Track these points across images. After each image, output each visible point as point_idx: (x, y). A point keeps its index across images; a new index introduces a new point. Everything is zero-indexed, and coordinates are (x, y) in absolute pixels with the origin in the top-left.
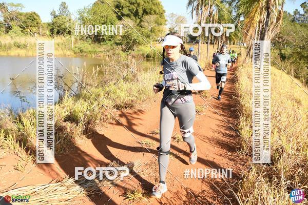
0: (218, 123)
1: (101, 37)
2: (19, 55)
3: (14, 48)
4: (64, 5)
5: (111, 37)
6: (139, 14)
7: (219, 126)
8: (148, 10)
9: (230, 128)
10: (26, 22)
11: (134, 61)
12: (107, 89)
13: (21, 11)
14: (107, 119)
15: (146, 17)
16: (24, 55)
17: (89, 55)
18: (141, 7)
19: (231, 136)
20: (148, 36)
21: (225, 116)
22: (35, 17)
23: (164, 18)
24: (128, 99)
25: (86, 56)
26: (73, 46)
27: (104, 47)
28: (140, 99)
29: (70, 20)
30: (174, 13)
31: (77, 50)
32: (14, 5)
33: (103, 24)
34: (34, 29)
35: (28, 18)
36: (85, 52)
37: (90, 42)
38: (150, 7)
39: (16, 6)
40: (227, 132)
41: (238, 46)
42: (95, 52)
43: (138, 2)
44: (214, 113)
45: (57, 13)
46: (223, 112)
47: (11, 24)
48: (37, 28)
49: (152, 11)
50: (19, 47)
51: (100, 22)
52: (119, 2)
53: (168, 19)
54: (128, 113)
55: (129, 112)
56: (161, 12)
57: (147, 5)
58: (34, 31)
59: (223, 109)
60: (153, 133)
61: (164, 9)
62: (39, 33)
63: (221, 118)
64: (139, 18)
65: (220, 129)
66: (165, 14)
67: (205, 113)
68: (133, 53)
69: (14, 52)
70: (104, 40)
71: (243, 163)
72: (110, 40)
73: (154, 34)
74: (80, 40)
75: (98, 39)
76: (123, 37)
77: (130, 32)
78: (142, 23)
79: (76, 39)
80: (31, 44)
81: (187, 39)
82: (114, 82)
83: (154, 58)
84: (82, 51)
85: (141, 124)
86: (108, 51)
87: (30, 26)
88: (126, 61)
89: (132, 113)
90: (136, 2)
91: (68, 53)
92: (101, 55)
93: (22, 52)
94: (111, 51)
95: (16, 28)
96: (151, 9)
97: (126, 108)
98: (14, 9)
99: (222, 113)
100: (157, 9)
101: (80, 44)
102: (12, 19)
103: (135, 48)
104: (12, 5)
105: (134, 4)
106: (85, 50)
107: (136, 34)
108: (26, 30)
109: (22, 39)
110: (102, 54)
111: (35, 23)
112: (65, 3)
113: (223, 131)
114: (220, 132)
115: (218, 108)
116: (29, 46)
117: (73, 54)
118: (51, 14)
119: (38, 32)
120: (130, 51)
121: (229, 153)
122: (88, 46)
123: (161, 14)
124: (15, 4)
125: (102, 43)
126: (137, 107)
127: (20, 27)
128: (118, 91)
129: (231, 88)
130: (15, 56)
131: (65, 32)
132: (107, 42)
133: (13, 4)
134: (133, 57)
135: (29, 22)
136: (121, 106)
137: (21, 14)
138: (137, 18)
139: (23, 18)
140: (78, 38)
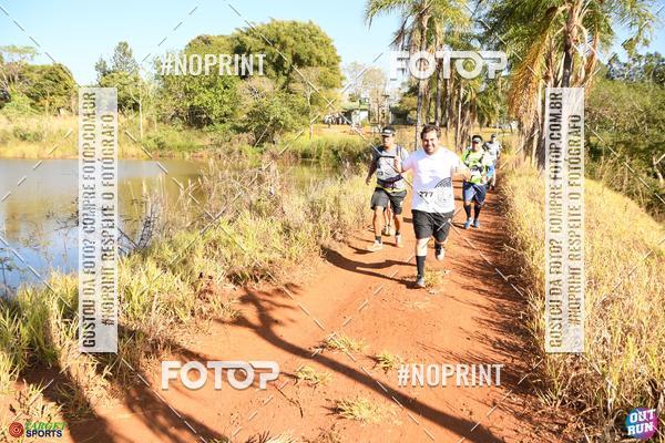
0: (477, 313)
1: (205, 116)
2: (23, 158)
3: (13, 141)
4: (123, 49)
5: (226, 115)
6: (285, 66)
7: (479, 321)
8: (304, 57)
9: (508, 328)
10: (42, 86)
11: (274, 167)
12: (213, 235)
13: (30, 63)
14: (211, 311)
15: (300, 72)
16: (35, 156)
17: (177, 154)
18: (289, 50)
19: (514, 349)
20: (305, 112)
21: (491, 294)
22: (62, 74)
23: (339, 74)
24: (261, 259)
25: (171, 156)
26: (143, 136)
27: (210, 136)
28: (290, 258)
29: (136, 80)
30: (360, 63)
31: (151, 143)
32: (17, 51)
33: (208, 87)
34: (59, 101)
35: (45, 78)
36: (170, 149)
37: (180, 127)
38: (309, 49)
39: (20, 51)
40: (503, 338)
41: (498, 130)
42: (191, 147)
43: (282, 39)
44: (463, 287)
45: (110, 66)
46: (486, 284)
47: (8, 89)
48: (64, 97)
49: (314, 61)
50: (24, 138)
51: (200, 83)
52: (241, 42)
53: (347, 75)
54: (260, 292)
55: (264, 290)
56: (332, 60)
57: (301, 45)
58: (57, 105)
59: (485, 278)
60: (323, 347)
61: (338, 54)
62: (69, 109)
63: (482, 300)
64: (284, 74)
65: (483, 331)
66: (341, 65)
67: (442, 290)
68: (272, 148)
69: (14, 149)
70: (209, 122)
71: (556, 427)
72: (222, 122)
73: (317, 108)
74: (158, 121)
75: (196, 119)
76: (252, 114)
77: (265, 105)
78: (292, 85)
79: (150, 120)
80: (51, 133)
81: (388, 118)
82: (228, 216)
83: (318, 158)
84: (161, 146)
85: (292, 321)
86: (219, 145)
87: (51, 95)
88: (257, 170)
89: (270, 292)
90: (279, 39)
91: (133, 150)
92: (204, 153)
93: (31, 150)
94: (224, 146)
95: (19, 99)
96: (310, 55)
97: (257, 281)
98: (17, 58)
99: (483, 287)
100: (323, 54)
101: (158, 131)
102: (11, 80)
103: (277, 137)
104: (13, 49)
105: (273, 42)
106: (168, 143)
107: (278, 109)
108: (42, 102)
109: (31, 123)
110: (207, 151)
111: (62, 86)
112: (126, 44)
113: (493, 336)
114: (484, 339)
115: (472, 274)
116: (45, 136)
117: (141, 152)
118: (97, 67)
119: (67, 105)
120: (266, 145)
121: (517, 399)
122: (175, 135)
123: (332, 65)
124: (18, 47)
125: (205, 128)
126: (284, 277)
127: (29, 96)
128: (238, 239)
129: (494, 225)
130: (16, 158)
131: (125, 105)
132: (217, 125)
133: (14, 47)
134: (274, 157)
135: (49, 87)
136: (244, 276)
137: (31, 69)
138: (281, 72)
139: (36, 78)
140: (154, 118)
